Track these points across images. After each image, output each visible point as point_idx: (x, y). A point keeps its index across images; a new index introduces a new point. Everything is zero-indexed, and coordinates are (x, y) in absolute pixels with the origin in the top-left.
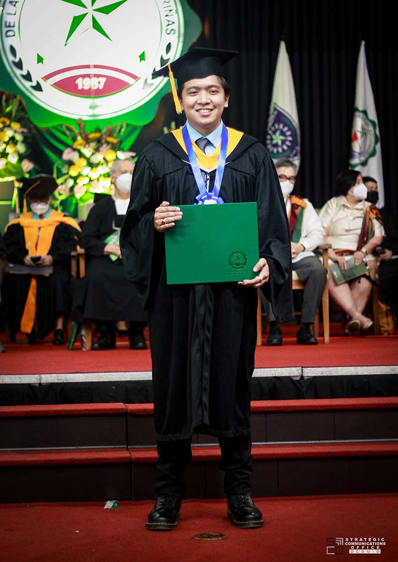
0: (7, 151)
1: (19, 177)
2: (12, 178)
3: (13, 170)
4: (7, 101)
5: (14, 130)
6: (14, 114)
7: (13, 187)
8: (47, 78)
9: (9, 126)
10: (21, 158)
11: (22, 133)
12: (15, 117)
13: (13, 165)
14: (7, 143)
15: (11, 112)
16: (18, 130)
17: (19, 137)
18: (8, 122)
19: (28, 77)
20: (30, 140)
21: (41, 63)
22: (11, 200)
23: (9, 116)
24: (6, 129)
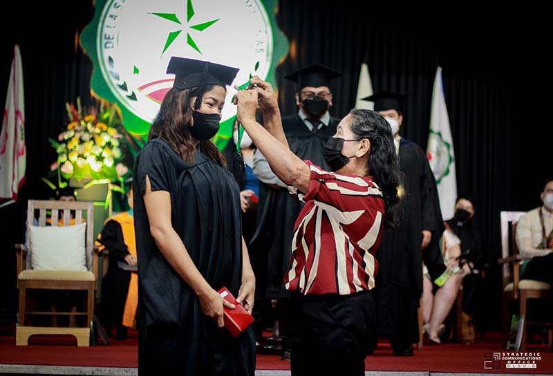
0: (103, 155)
1: (113, 180)
2: (106, 181)
3: (108, 173)
4: (105, 108)
5: (111, 136)
6: (111, 121)
7: (108, 189)
8: (142, 88)
9: (106, 131)
10: (116, 162)
11: (118, 138)
12: (112, 123)
13: (108, 169)
14: (103, 148)
15: (108, 118)
16: (114, 136)
17: (115, 143)
18: (105, 127)
19: (124, 87)
20: (125, 147)
21: (136, 74)
22: (104, 201)
23: (106, 122)
24: (103, 134)
